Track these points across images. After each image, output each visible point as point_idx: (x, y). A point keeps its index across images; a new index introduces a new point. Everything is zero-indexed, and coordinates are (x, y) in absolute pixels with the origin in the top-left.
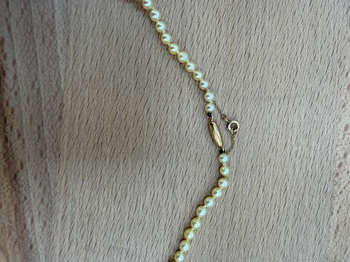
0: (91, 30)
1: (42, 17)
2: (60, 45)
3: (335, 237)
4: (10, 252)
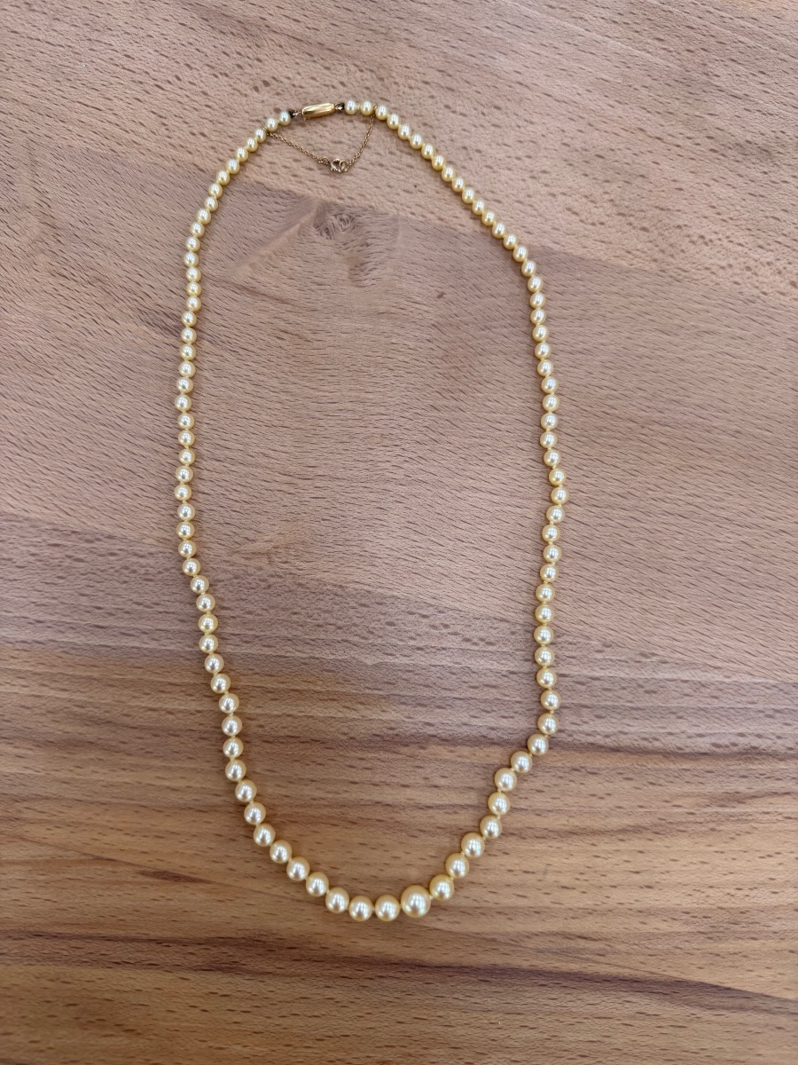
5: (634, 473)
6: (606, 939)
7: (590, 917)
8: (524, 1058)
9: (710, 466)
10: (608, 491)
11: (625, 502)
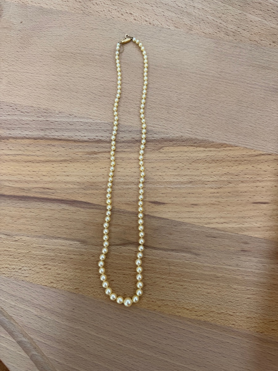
0: (87, 110)
1: (82, 125)
2: (92, 121)
3: (179, 28)
4: (163, 145)
5: (71, 67)
6: (55, 189)
7: (51, 183)
8: (30, 220)
9: (93, 64)
10: (63, 72)
11: (68, 75)
